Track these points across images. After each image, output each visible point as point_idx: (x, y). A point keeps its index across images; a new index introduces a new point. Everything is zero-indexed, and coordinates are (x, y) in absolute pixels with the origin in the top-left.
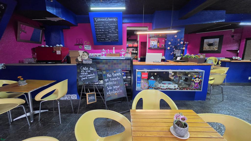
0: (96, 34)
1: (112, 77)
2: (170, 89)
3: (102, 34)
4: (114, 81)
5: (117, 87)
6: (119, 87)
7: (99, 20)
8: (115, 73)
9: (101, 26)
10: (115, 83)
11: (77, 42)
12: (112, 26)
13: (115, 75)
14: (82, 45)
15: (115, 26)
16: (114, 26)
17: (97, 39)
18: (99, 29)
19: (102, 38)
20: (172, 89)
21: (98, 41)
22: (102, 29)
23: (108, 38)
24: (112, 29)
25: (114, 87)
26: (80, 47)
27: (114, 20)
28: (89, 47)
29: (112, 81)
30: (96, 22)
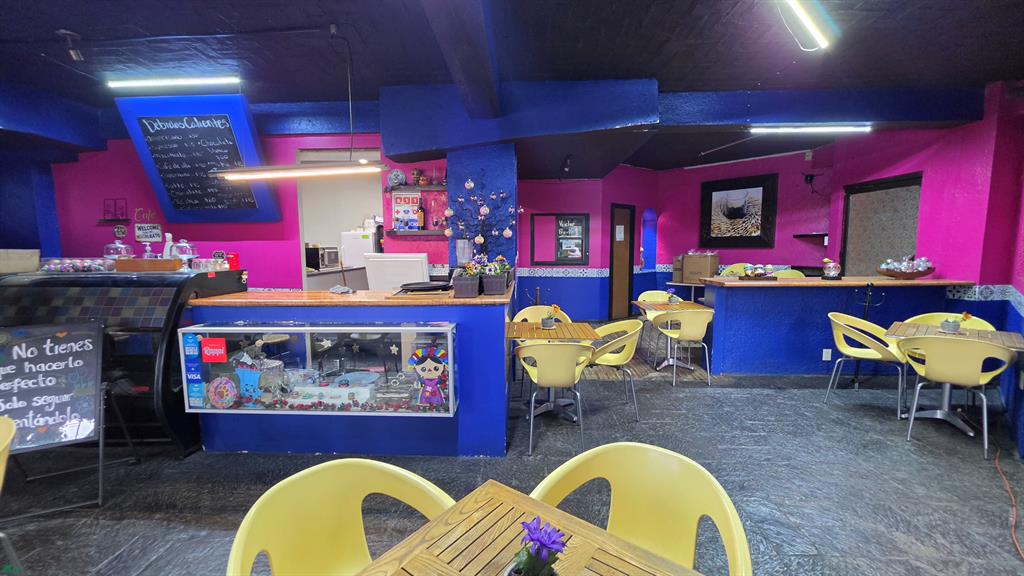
0: (165, 180)
1: (41, 358)
2: (327, 407)
3: (185, 181)
4: (46, 374)
5: (54, 399)
6: (66, 398)
7: (159, 125)
8: (56, 341)
9: (175, 151)
10: (51, 382)
11: (106, 212)
12: (215, 148)
13: (58, 349)
14: (128, 223)
15: (227, 146)
16: (221, 147)
17: (172, 199)
18: (171, 161)
19: (193, 197)
20: (333, 407)
21: (177, 206)
22: (179, 161)
23: (213, 195)
24: (218, 161)
25: (39, 401)
26: (120, 230)
27: (218, 124)
28: (155, 231)
29: (32, 375)
30: (151, 135)
